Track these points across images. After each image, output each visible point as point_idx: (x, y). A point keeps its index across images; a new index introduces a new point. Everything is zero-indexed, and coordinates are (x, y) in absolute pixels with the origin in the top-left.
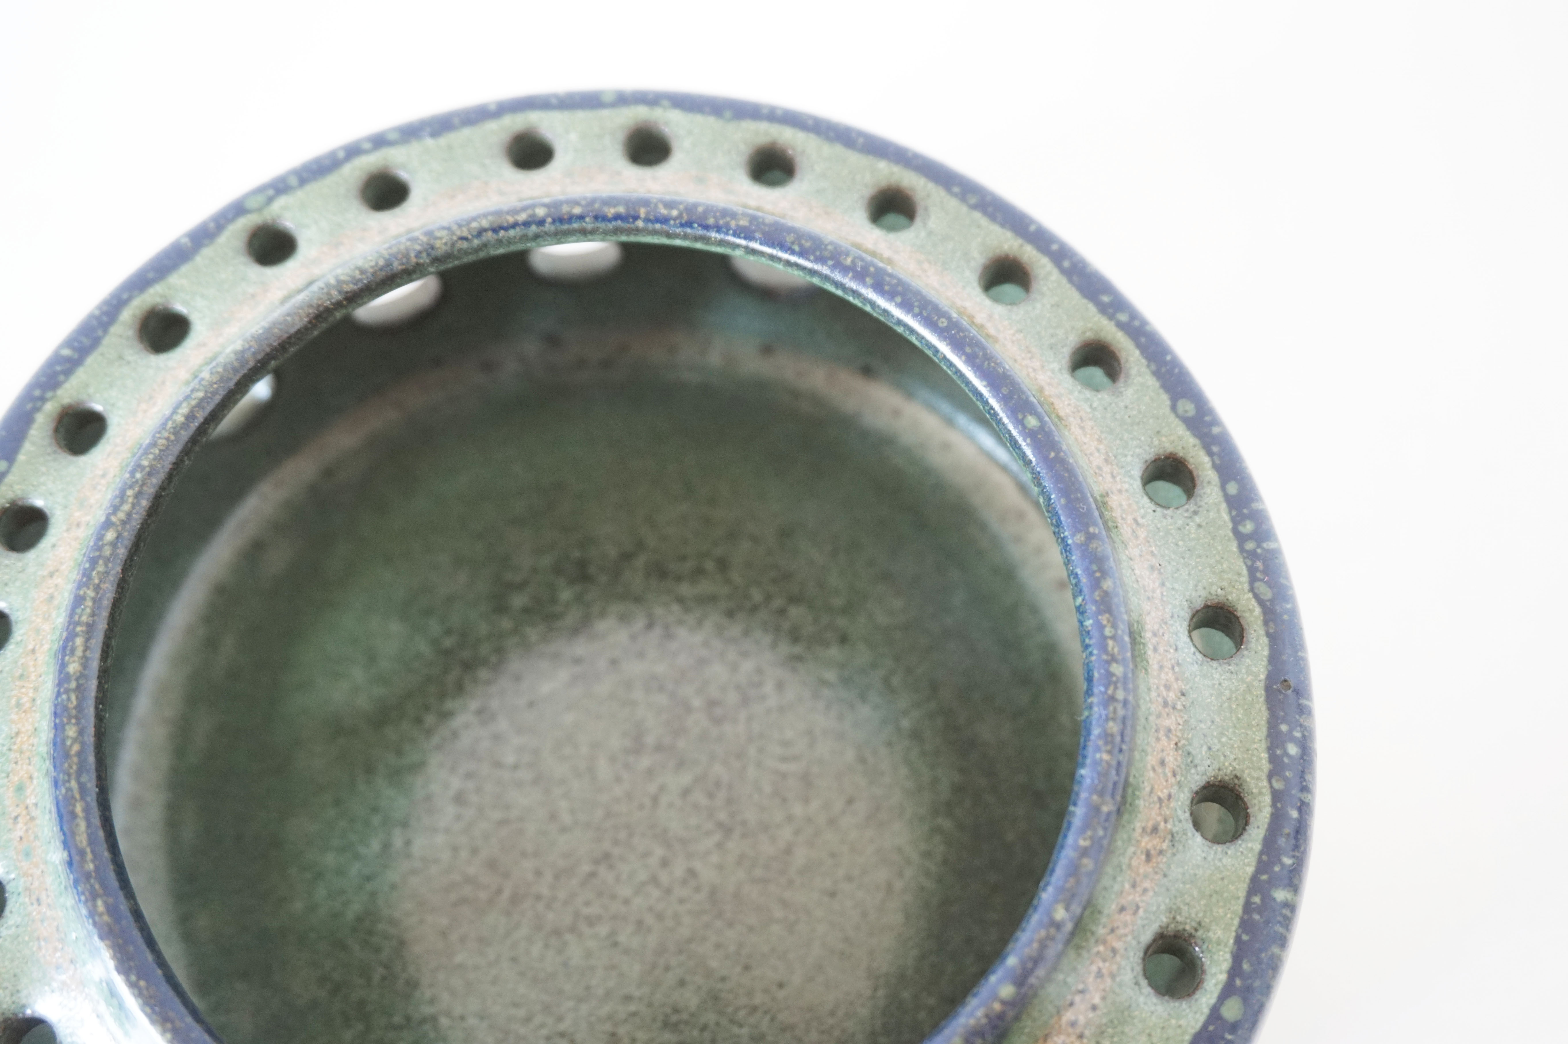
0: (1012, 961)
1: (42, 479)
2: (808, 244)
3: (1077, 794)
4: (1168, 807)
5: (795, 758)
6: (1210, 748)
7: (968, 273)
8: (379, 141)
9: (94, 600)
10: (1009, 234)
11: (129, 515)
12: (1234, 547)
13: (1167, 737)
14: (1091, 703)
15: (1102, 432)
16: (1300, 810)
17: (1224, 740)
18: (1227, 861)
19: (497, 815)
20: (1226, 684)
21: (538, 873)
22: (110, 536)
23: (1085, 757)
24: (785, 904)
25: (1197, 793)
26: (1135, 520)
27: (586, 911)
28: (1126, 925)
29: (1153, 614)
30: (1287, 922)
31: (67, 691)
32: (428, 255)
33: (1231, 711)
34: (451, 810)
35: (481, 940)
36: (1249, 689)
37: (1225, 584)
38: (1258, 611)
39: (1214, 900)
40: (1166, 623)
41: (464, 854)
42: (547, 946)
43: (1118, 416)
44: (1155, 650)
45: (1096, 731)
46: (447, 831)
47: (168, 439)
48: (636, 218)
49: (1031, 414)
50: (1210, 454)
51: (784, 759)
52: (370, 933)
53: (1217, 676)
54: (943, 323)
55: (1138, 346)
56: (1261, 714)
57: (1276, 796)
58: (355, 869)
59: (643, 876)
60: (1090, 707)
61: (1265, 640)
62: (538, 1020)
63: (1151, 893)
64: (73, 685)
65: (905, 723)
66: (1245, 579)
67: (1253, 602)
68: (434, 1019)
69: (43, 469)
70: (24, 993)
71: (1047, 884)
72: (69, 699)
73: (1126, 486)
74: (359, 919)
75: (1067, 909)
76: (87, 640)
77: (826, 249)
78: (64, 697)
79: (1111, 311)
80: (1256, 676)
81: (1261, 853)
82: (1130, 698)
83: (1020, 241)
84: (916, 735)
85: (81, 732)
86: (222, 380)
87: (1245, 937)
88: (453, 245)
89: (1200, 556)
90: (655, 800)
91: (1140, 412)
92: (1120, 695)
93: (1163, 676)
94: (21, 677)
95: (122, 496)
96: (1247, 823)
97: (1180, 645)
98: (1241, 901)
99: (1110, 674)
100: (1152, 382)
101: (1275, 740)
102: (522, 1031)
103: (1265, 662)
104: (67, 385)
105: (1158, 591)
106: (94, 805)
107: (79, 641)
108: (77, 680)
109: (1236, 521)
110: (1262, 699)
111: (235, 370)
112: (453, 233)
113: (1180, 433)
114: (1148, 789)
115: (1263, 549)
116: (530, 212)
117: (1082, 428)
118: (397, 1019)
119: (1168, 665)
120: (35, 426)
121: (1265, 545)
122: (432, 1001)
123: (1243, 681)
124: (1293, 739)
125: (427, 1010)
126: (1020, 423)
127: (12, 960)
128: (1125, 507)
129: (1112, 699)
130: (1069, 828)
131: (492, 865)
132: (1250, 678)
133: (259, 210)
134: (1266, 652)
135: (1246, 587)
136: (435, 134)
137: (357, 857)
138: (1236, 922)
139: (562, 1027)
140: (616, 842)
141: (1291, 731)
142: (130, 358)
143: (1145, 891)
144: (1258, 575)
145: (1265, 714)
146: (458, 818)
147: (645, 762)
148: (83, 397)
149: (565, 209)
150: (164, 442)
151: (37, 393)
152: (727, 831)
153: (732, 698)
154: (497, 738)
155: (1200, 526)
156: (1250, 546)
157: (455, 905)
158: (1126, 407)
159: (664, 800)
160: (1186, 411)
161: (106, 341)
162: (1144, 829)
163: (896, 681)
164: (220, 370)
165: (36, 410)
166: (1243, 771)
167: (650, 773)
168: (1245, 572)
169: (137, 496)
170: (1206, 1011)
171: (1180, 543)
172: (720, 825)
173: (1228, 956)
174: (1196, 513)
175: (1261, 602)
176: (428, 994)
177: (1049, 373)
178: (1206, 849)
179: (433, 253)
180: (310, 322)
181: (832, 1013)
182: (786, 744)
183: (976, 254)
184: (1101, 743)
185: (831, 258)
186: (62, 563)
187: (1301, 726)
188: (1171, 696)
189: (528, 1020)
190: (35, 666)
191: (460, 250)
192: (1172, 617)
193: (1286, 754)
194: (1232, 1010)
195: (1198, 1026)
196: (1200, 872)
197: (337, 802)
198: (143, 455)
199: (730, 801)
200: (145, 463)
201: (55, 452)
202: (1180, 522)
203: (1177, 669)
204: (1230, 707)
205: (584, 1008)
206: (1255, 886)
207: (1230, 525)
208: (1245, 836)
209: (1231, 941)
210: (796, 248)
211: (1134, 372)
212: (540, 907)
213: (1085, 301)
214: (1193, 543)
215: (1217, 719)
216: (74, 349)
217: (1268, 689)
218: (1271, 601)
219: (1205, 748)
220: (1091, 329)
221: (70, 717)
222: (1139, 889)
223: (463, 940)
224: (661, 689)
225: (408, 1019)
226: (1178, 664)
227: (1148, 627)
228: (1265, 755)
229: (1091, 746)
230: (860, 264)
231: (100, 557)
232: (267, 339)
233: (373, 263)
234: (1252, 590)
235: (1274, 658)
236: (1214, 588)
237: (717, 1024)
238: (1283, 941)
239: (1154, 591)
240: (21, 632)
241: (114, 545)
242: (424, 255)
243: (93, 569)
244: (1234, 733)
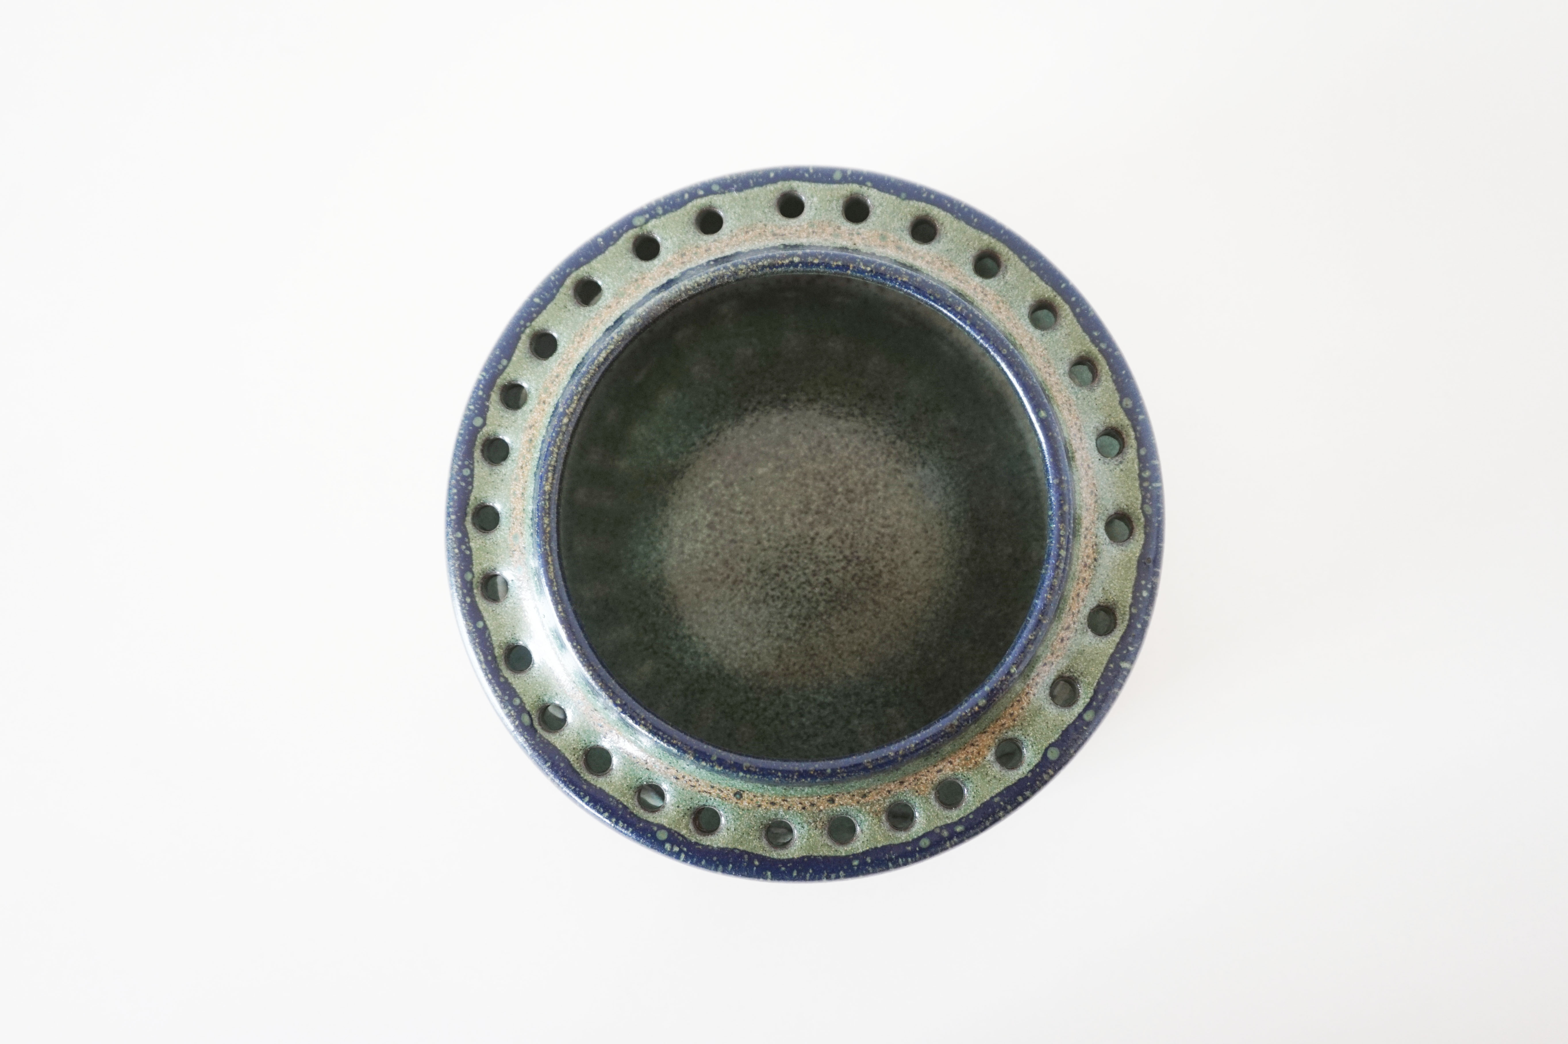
0: (987, 688)
1: (525, 372)
2: (938, 297)
3: (1032, 612)
4: (1077, 617)
5: (888, 526)
6: (1103, 589)
7: (1023, 310)
8: (707, 189)
9: (557, 454)
10: (1049, 288)
11: (575, 409)
12: (1137, 484)
13: (1083, 582)
14: (1047, 567)
15: (1080, 413)
16: (1142, 626)
17: (1111, 585)
18: (1101, 645)
19: (729, 537)
20: (1118, 556)
21: (749, 570)
22: (566, 420)
23: (1039, 594)
24: (873, 601)
25: (1093, 610)
26: (1088, 465)
27: (771, 593)
28: (1045, 672)
29: (1088, 518)
30: (1125, 678)
31: (544, 500)
32: (734, 278)
33: (1118, 571)
34: (706, 531)
35: (717, 601)
36: (1130, 559)
37: (1129, 503)
38: (1143, 520)
39: (1091, 663)
40: (1093, 523)
41: (711, 555)
42: (750, 608)
43: (1090, 404)
44: (1085, 537)
45: (1047, 583)
46: (703, 542)
47: (595, 370)
48: (848, 268)
49: (1043, 410)
50: (1135, 430)
51: (883, 526)
52: (660, 589)
53: (1114, 552)
54: (1005, 352)
55: (1108, 364)
56: (1133, 574)
57: (1132, 616)
58: (654, 555)
59: (803, 579)
60: (1046, 569)
61: (1143, 536)
62: (742, 644)
63: (1060, 658)
64: (547, 497)
65: (951, 513)
66: (1139, 502)
67: (1141, 515)
68: (690, 637)
69: (525, 366)
70: (518, 635)
71: (1010, 654)
72: (545, 504)
73: (1087, 445)
74: (654, 582)
75: (1017, 668)
76: (554, 474)
77: (948, 300)
78: (543, 502)
79: (1097, 341)
80: (1135, 554)
81: (1118, 644)
82: (1067, 568)
83: (1055, 293)
84: (956, 521)
85: (550, 522)
86: (623, 339)
87: (1102, 683)
88: (747, 274)
89: (1118, 487)
90: (813, 539)
91: (1102, 402)
92: (1062, 566)
93: (1087, 551)
94: (515, 479)
95: (572, 399)
96: (1115, 627)
97: (1099, 534)
98: (1104, 665)
99: (1059, 555)
100: (1112, 386)
101: (1137, 588)
102: (734, 649)
103: (1140, 547)
104: (537, 320)
105: (1093, 505)
106: (556, 558)
107: (550, 474)
108: (549, 494)
109: (1142, 470)
110: (1135, 566)
111: (630, 334)
112: (749, 268)
113: (1122, 417)
114: (1068, 609)
115: (1153, 487)
116: (790, 259)
117: (1070, 411)
118: (671, 634)
119: (1090, 545)
120: (521, 341)
121: (1154, 485)
122: (690, 627)
123: (1127, 556)
124: (1146, 589)
125: (686, 632)
126: (1037, 413)
127: (512, 619)
128: (1084, 458)
129: (1057, 567)
130: (1025, 628)
131: (726, 563)
132: (1131, 555)
133: (641, 226)
134: (1142, 542)
135: (1139, 506)
136: (739, 190)
137: (655, 549)
138: (1099, 675)
139: (754, 649)
140: (791, 560)
141: (1146, 584)
142: (571, 308)
143: (1058, 656)
144: (1147, 501)
145: (1135, 574)
146: (709, 536)
147: (810, 519)
148: (546, 327)
149: (810, 259)
150: (593, 371)
151: (522, 322)
152: (849, 562)
153: (860, 489)
154: (733, 496)
155: (1122, 470)
156: (1146, 484)
157: (704, 581)
158: (1096, 399)
159: (818, 540)
160: (1127, 405)
161: (557, 297)
162: (1062, 627)
163: (949, 489)
164: (623, 334)
165: (523, 332)
166: (1118, 602)
167: (811, 524)
168: (1140, 498)
169: (579, 400)
170: (1076, 715)
171: (1110, 479)
172: (845, 557)
173: (1092, 691)
174: (1121, 462)
175: (1145, 515)
176: (687, 624)
177: (1057, 376)
178: (1092, 638)
179: (737, 277)
180: (669, 309)
181: (892, 660)
182: (885, 518)
183: (1029, 299)
184: (1048, 589)
185: (950, 306)
186: (536, 423)
187: (1152, 582)
188: (1089, 561)
189: (737, 644)
190: (522, 475)
191: (751, 276)
192: (1098, 519)
193: (1141, 596)
194: (1088, 716)
195: (1071, 721)
196: (1086, 649)
197: (646, 519)
198: (582, 377)
199: (851, 546)
200: (584, 382)
201: (530, 357)
202: (1112, 467)
203: (1095, 547)
204: (1118, 569)
205: (766, 642)
206: (1112, 659)
207: (1138, 472)
208: (1113, 634)
209: (1095, 684)
210: (932, 298)
211: (1103, 378)
212: (748, 588)
213: (1084, 334)
214: (1116, 479)
215: (1110, 574)
216: (541, 299)
217: (1139, 562)
218: (1151, 515)
219: (1101, 588)
220: (1085, 351)
221: (546, 513)
222: (1055, 656)
223: (707, 599)
224: (823, 480)
225: (677, 635)
226: (1096, 545)
227: (1084, 525)
228: (1130, 595)
229: (1042, 592)
230: (965, 311)
231: (561, 431)
232: (647, 318)
233: (705, 280)
234: (1142, 508)
235: (1145, 546)
236: (1123, 504)
237: (833, 658)
238: (1120, 687)
239: (1090, 505)
240: (515, 455)
241: (567, 425)
242: (732, 278)
243: (557, 437)
244: (1117, 582)
